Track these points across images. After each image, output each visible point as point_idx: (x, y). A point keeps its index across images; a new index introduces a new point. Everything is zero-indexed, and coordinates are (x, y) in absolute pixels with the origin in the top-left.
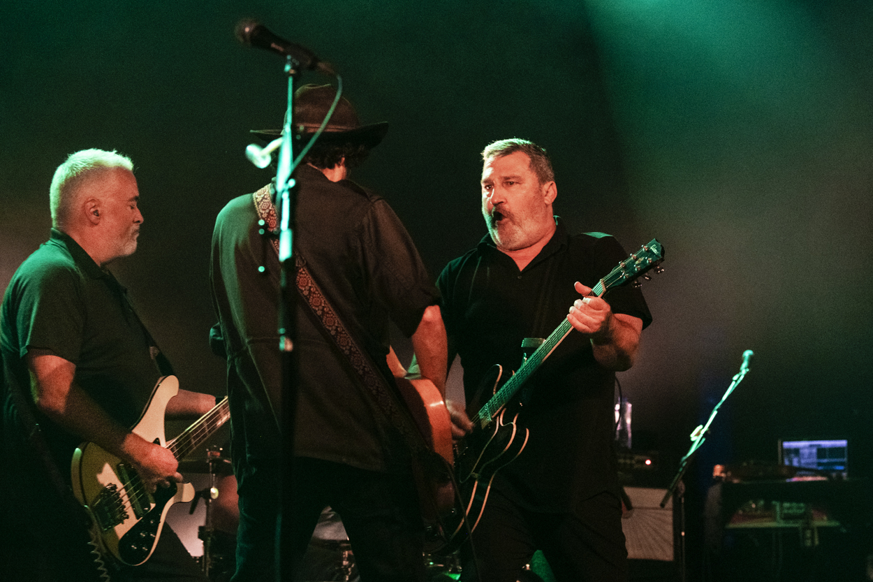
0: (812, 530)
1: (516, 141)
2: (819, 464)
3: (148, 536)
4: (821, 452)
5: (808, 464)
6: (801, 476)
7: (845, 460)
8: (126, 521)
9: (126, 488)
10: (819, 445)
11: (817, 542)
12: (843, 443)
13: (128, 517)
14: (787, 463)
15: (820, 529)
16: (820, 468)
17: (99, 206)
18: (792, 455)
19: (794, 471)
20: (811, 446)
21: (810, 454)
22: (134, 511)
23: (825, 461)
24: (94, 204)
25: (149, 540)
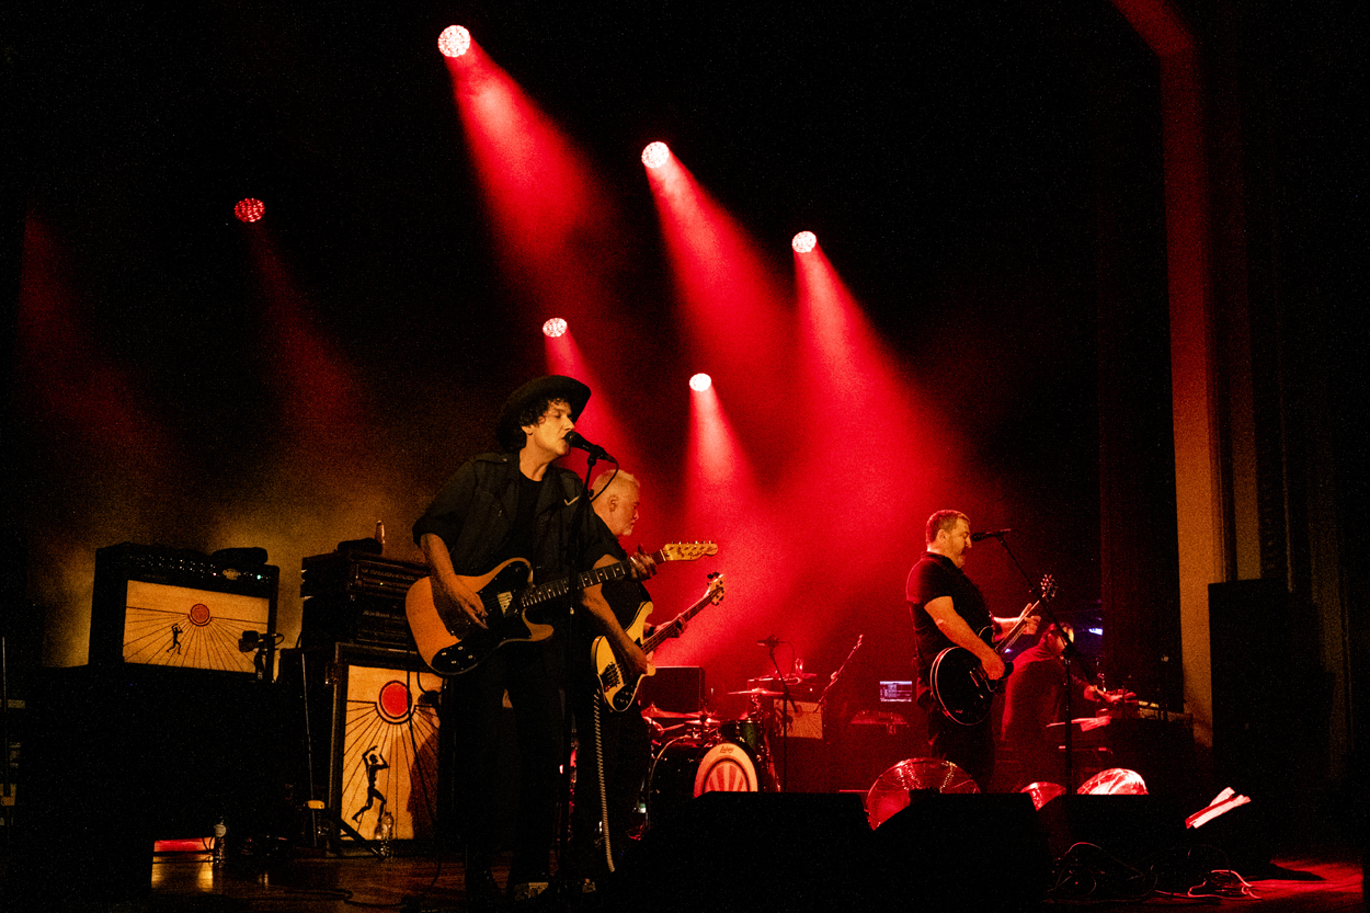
3: (629, 695)
4: (899, 687)
5: (893, 692)
8: (617, 685)
10: (898, 684)
11: (895, 732)
13: (619, 683)
15: (897, 725)
17: (617, 500)
18: (885, 688)
20: (895, 684)
21: (893, 687)
22: (623, 680)
23: (901, 691)
24: (614, 499)
25: (629, 697)
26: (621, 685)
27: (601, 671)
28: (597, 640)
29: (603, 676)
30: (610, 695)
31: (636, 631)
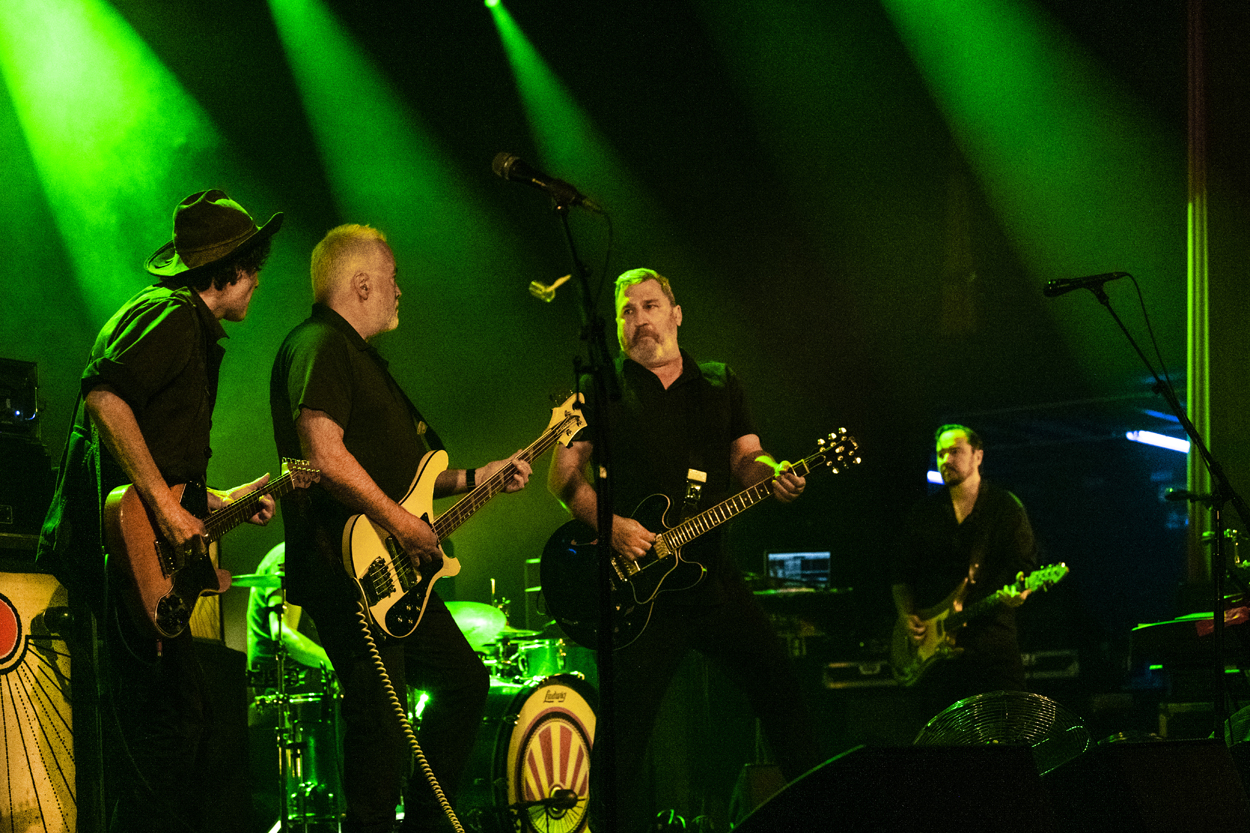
0: (800, 639)
1: (652, 272)
2: (803, 576)
3: (414, 609)
4: (805, 563)
5: (792, 575)
6: (786, 587)
7: (828, 571)
8: (392, 594)
9: (394, 562)
10: (803, 557)
11: (804, 652)
12: (827, 555)
13: (395, 591)
14: (772, 574)
15: (808, 638)
16: (804, 580)
17: (367, 279)
18: (777, 567)
19: (780, 583)
20: (795, 558)
21: (795, 565)
22: (401, 584)
23: (809, 572)
24: (362, 279)
25: (415, 615)
26: (398, 594)
27: (361, 572)
28: (351, 519)
29: (366, 580)
30: (380, 611)
31: (420, 502)
